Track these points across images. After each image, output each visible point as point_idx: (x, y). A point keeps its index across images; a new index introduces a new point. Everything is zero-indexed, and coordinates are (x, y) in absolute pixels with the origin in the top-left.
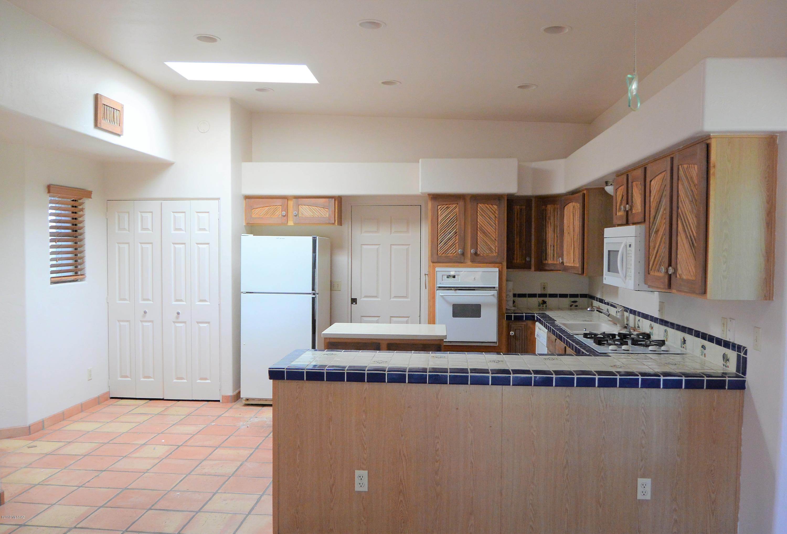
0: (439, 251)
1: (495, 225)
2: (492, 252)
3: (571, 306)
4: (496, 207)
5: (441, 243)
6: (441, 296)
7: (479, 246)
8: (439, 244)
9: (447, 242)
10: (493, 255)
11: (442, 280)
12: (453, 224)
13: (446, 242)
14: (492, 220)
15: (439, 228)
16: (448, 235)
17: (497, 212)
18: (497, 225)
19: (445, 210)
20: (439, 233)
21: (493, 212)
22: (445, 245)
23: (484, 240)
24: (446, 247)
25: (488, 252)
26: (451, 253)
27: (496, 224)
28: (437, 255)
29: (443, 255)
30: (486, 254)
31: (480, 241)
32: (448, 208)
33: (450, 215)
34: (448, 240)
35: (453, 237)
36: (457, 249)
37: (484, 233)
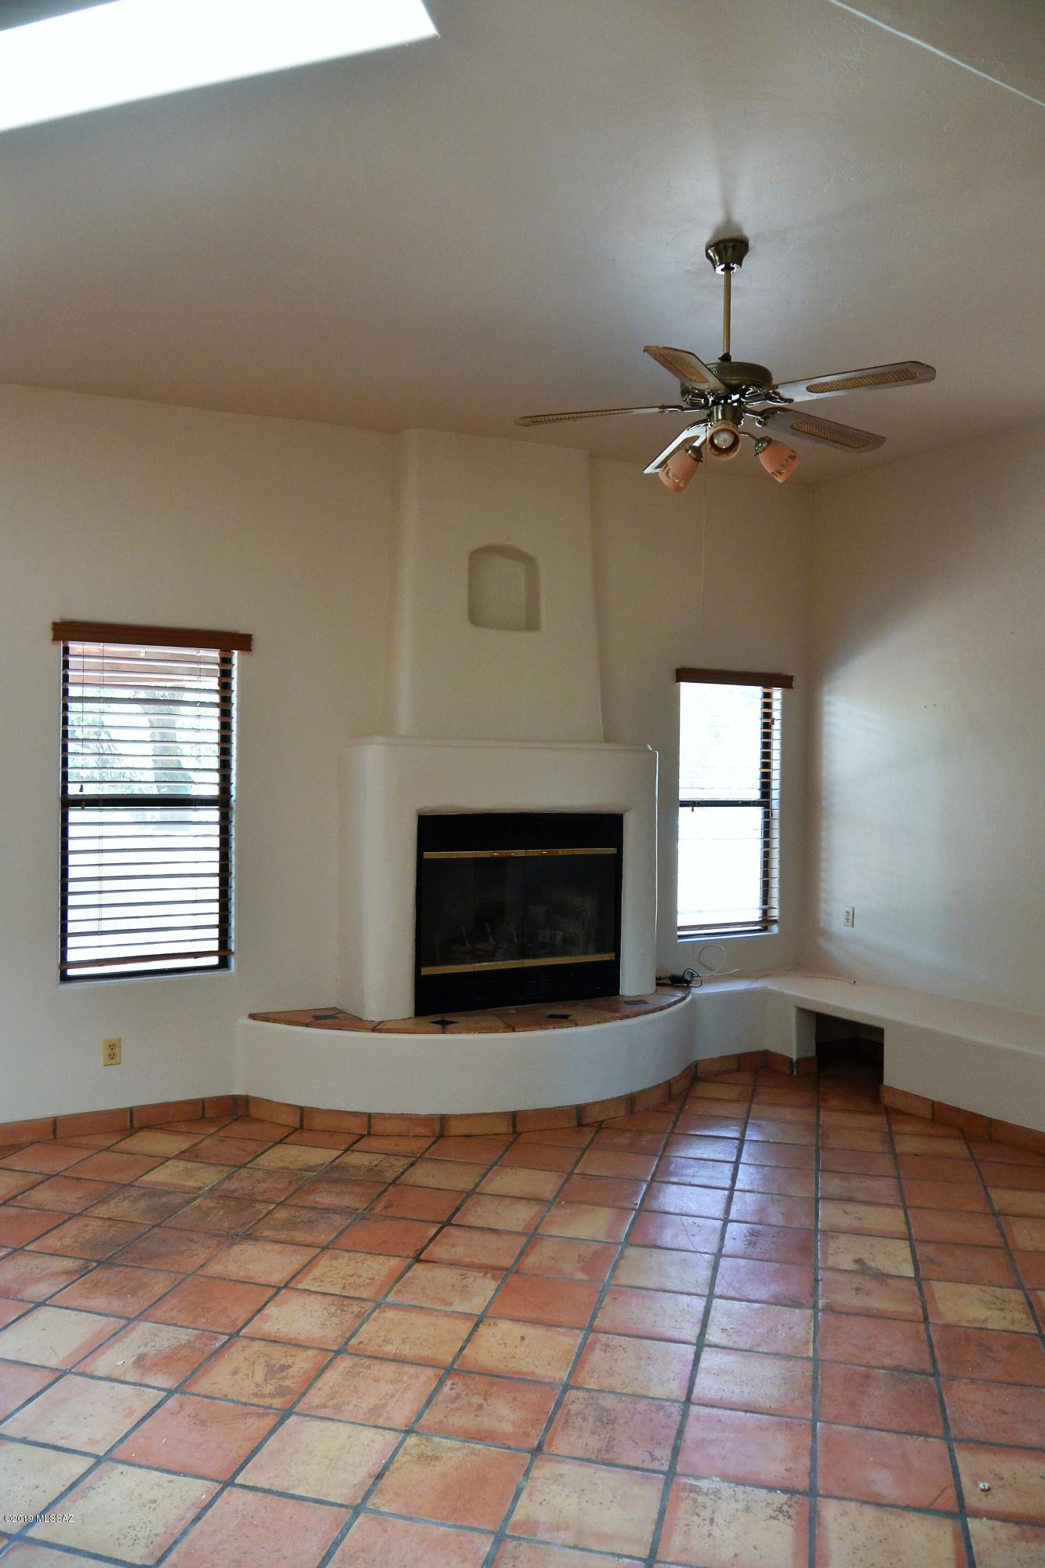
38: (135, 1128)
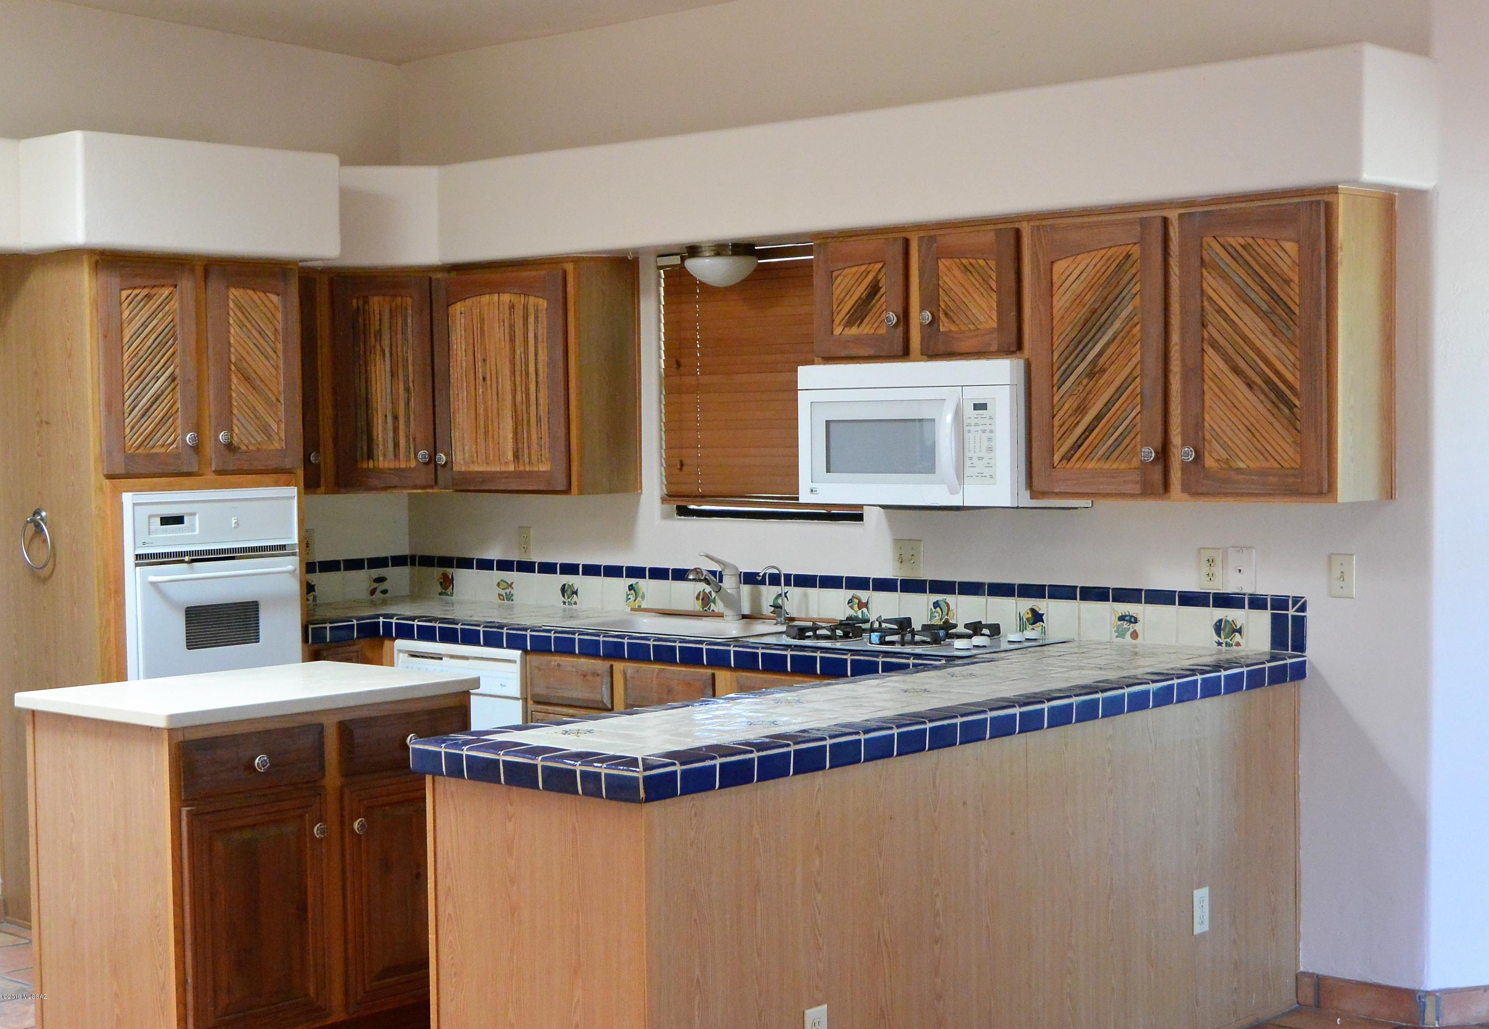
0: (127, 439)
1: (275, 357)
2: (269, 436)
3: (373, 592)
4: (274, 298)
5: (133, 410)
6: (153, 584)
7: (235, 421)
8: (126, 415)
9: (150, 407)
10: (272, 447)
11: (149, 534)
12: (164, 350)
13: (148, 410)
14: (268, 339)
15: (125, 363)
16: (150, 385)
17: (279, 316)
18: (280, 354)
19: (142, 304)
20: (126, 380)
21: (269, 315)
22: (145, 418)
23: (249, 401)
24: (149, 425)
25: (259, 440)
26: (163, 445)
27: (278, 351)
28: (125, 452)
29: (140, 451)
30: (254, 445)
31: (239, 404)
32: (148, 297)
33: (155, 322)
34: (153, 403)
35: (167, 392)
36: (179, 431)
37: (247, 379)
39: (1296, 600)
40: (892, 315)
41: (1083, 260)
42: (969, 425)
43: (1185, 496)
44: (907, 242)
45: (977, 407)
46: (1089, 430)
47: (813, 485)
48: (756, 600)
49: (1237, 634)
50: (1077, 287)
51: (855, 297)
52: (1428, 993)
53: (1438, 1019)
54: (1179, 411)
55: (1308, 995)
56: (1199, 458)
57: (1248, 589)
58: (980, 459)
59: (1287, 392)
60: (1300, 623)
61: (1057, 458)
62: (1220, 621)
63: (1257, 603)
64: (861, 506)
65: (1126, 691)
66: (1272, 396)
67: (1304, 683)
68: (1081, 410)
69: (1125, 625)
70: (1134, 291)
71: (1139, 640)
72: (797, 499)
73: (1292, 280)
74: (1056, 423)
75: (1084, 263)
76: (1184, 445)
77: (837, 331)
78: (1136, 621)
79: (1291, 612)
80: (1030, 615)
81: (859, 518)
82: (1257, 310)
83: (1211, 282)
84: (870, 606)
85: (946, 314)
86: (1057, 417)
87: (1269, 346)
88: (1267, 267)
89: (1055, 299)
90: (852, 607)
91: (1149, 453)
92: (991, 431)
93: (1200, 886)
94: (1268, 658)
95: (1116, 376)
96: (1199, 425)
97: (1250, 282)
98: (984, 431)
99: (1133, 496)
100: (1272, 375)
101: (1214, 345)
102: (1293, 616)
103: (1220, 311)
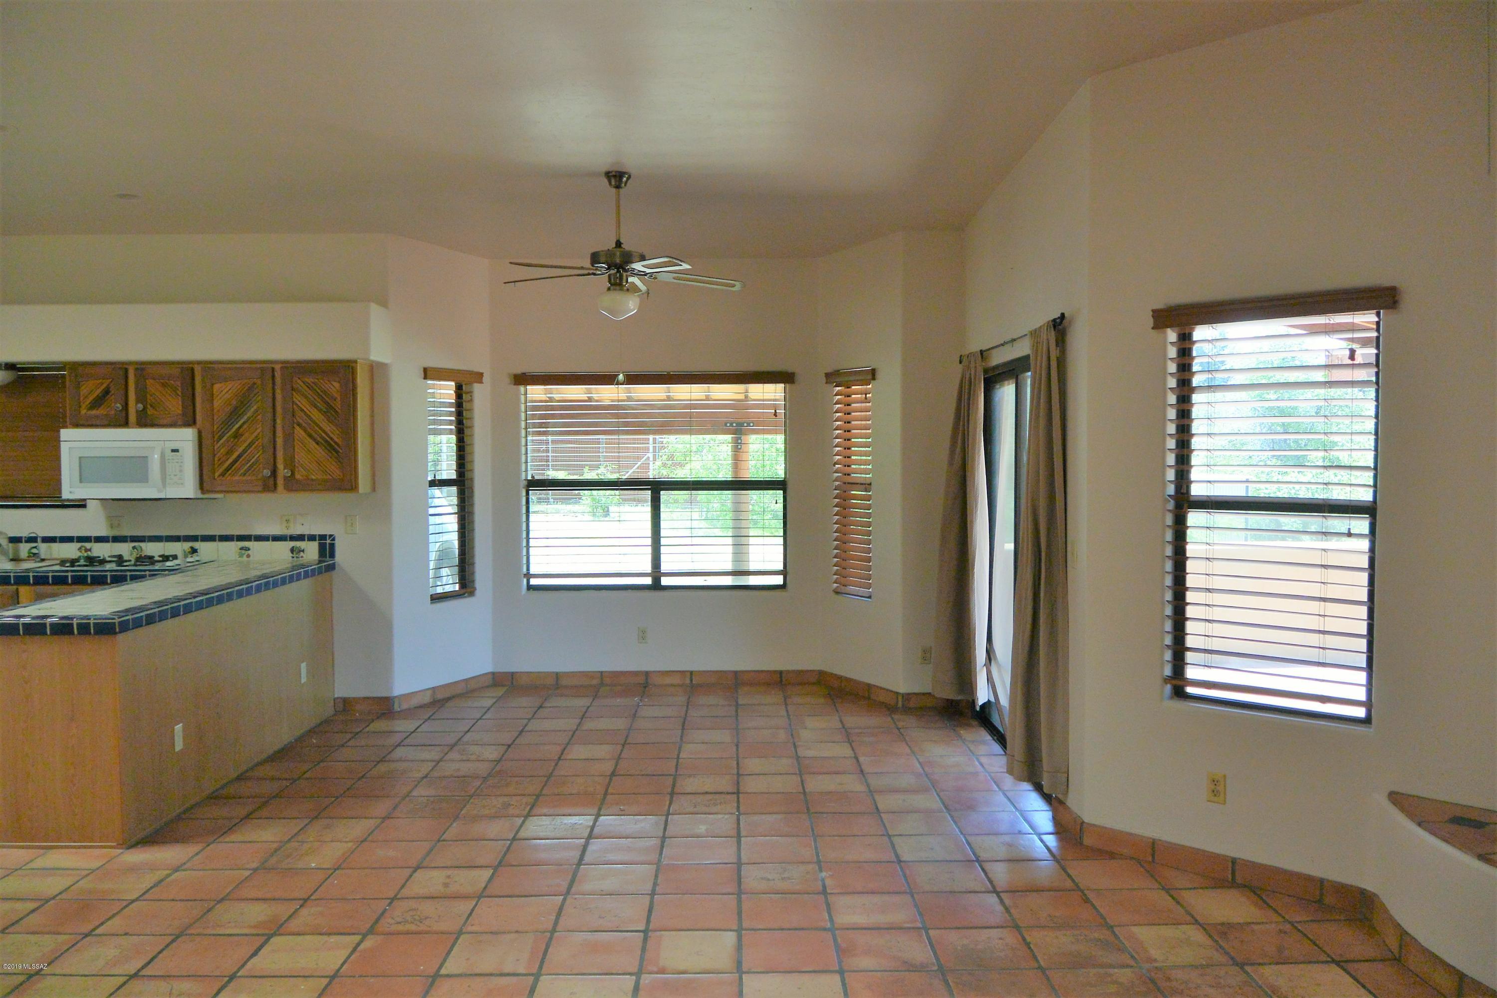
38: (1237, 884)
39: (331, 536)
40: (119, 405)
41: (229, 385)
42: (169, 459)
43: (285, 491)
44: (126, 370)
45: (173, 451)
46: (235, 461)
47: (72, 490)
48: (16, 551)
49: (302, 552)
50: (227, 396)
51: (95, 395)
52: (396, 697)
53: (399, 707)
54: (282, 453)
55: (340, 707)
56: (293, 474)
57: (307, 532)
58: (175, 475)
59: (336, 446)
60: (332, 546)
61: (217, 475)
62: (293, 547)
63: (312, 538)
64: (85, 500)
65: (279, 577)
66: (328, 448)
67: (334, 573)
68: (229, 452)
69: (243, 552)
70: (258, 399)
71: (251, 558)
72: (61, 497)
73: (336, 398)
74: (216, 459)
75: (231, 386)
76: (285, 469)
77: (83, 412)
78: (249, 549)
79: (328, 541)
80: (190, 550)
81: (84, 506)
82: (320, 410)
83: (297, 398)
84: (92, 550)
85: (151, 406)
86: (217, 456)
87: (327, 427)
88: (325, 392)
89: (215, 402)
90: (81, 552)
91: (267, 472)
92: (182, 462)
93: (303, 662)
94: (317, 562)
95: (248, 438)
96: (292, 458)
97: (316, 397)
98: (177, 462)
99: (259, 492)
100: (328, 438)
101: (299, 425)
102: (329, 543)
103: (302, 410)
